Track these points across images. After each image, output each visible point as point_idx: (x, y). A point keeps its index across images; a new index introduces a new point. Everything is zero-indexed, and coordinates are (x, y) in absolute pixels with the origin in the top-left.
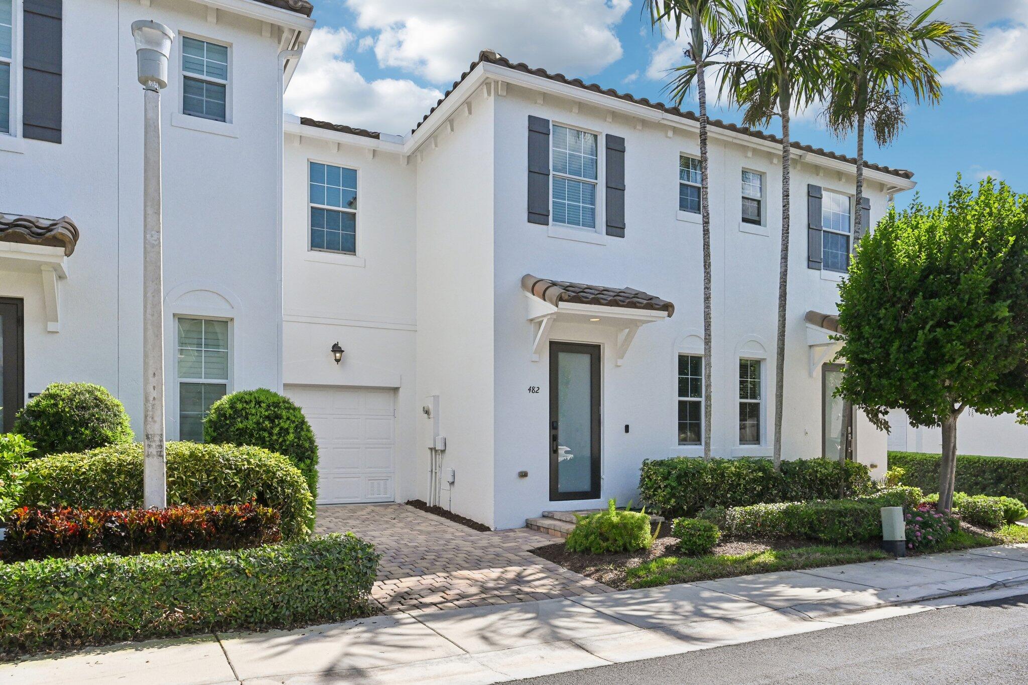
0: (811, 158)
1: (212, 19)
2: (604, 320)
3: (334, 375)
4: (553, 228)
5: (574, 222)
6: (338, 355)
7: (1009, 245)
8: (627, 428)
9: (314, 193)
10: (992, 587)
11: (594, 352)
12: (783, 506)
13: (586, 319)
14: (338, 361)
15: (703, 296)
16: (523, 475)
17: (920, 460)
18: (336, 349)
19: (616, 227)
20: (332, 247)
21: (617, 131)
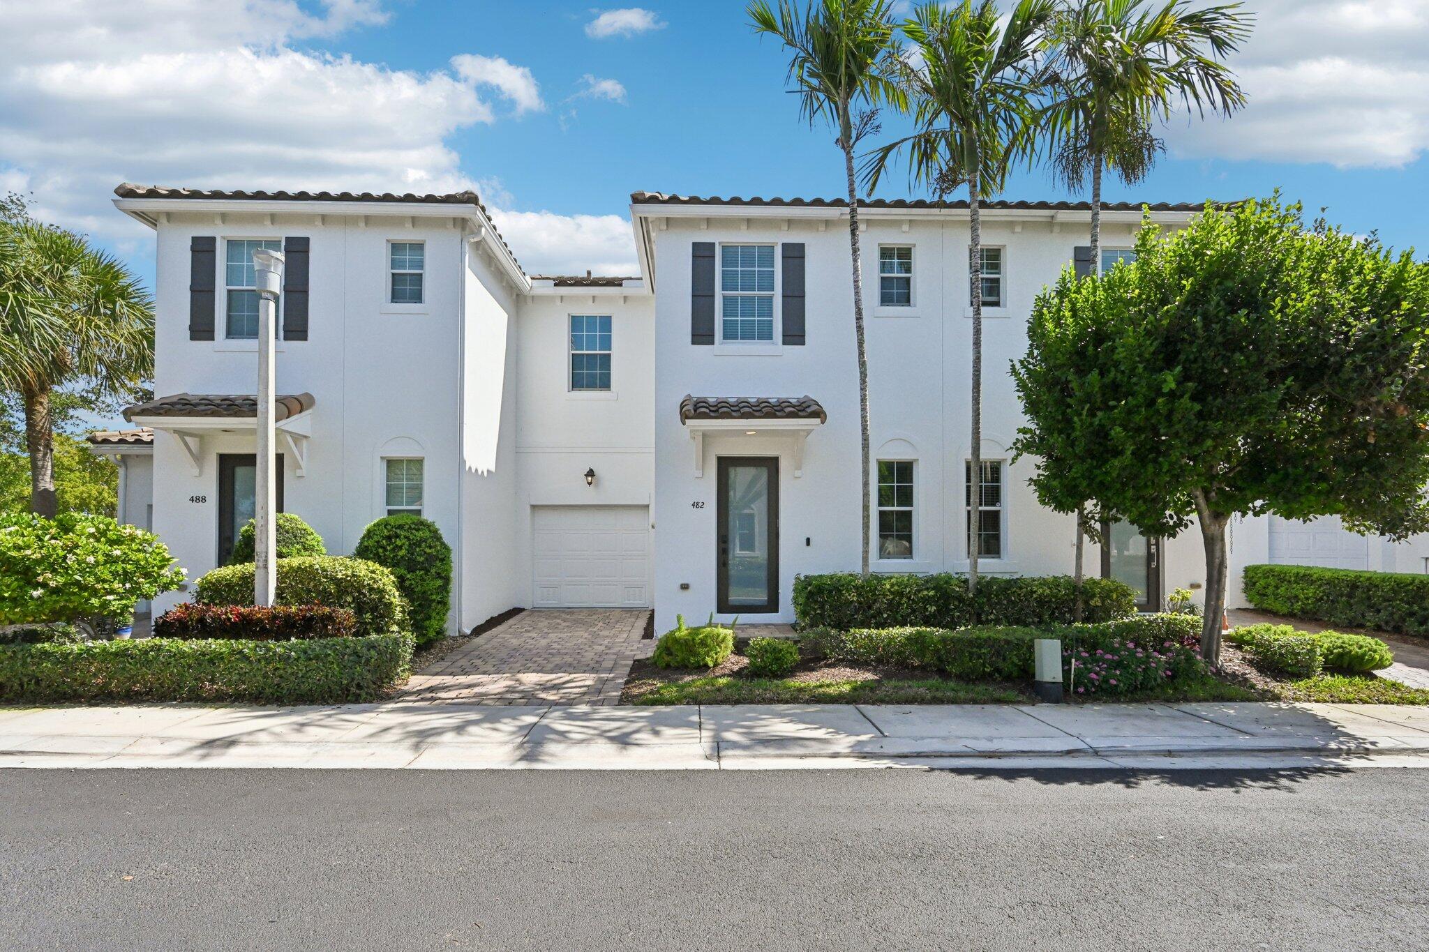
0: (1063, 215)
1: (409, 225)
2: (760, 433)
3: (589, 496)
4: (720, 345)
5: (748, 336)
6: (590, 479)
7: (1185, 292)
8: (808, 542)
9: (575, 342)
10: (1069, 752)
11: (771, 464)
12: (909, 630)
13: (742, 433)
14: (590, 484)
15: (859, 398)
16: (685, 587)
17: (1329, 579)
18: (591, 473)
19: (794, 335)
20: (591, 385)
21: (794, 237)
